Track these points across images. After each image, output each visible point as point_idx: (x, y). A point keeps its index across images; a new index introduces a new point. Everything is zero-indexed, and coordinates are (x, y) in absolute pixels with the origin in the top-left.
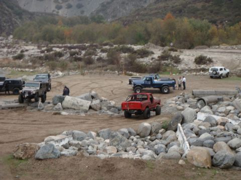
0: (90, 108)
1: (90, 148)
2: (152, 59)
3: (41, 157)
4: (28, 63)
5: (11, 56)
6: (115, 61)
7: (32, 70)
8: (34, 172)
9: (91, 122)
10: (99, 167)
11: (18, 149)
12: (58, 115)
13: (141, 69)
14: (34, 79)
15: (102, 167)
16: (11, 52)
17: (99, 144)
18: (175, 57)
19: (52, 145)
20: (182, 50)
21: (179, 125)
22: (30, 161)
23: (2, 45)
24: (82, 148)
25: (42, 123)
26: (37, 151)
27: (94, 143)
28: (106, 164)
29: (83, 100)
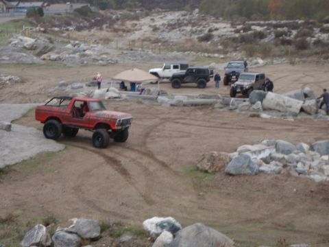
0: (302, 110)
1: (299, 165)
3: (233, 172)
4: (217, 46)
5: (196, 36)
7: (222, 56)
8: (223, 191)
9: (302, 129)
10: (312, 192)
11: (203, 159)
12: (256, 118)
14: (225, 68)
15: (316, 193)
16: (196, 31)
17: (313, 160)
19: (247, 157)
22: (218, 176)
23: (185, 22)
24: (288, 164)
25: (235, 127)
26: (228, 163)
27: (305, 159)
28: (323, 190)
29: (292, 99)
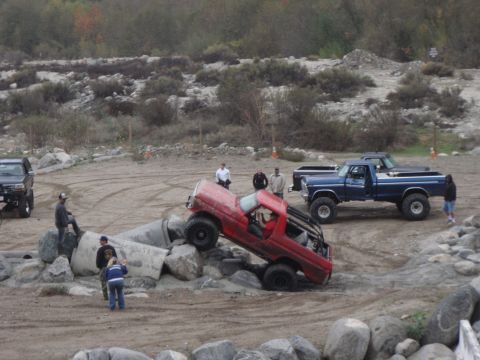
0: (166, 270)
2: (370, 102)
6: (246, 113)
13: (332, 139)
18: (446, 94)
20: (468, 71)
21: (465, 324)
